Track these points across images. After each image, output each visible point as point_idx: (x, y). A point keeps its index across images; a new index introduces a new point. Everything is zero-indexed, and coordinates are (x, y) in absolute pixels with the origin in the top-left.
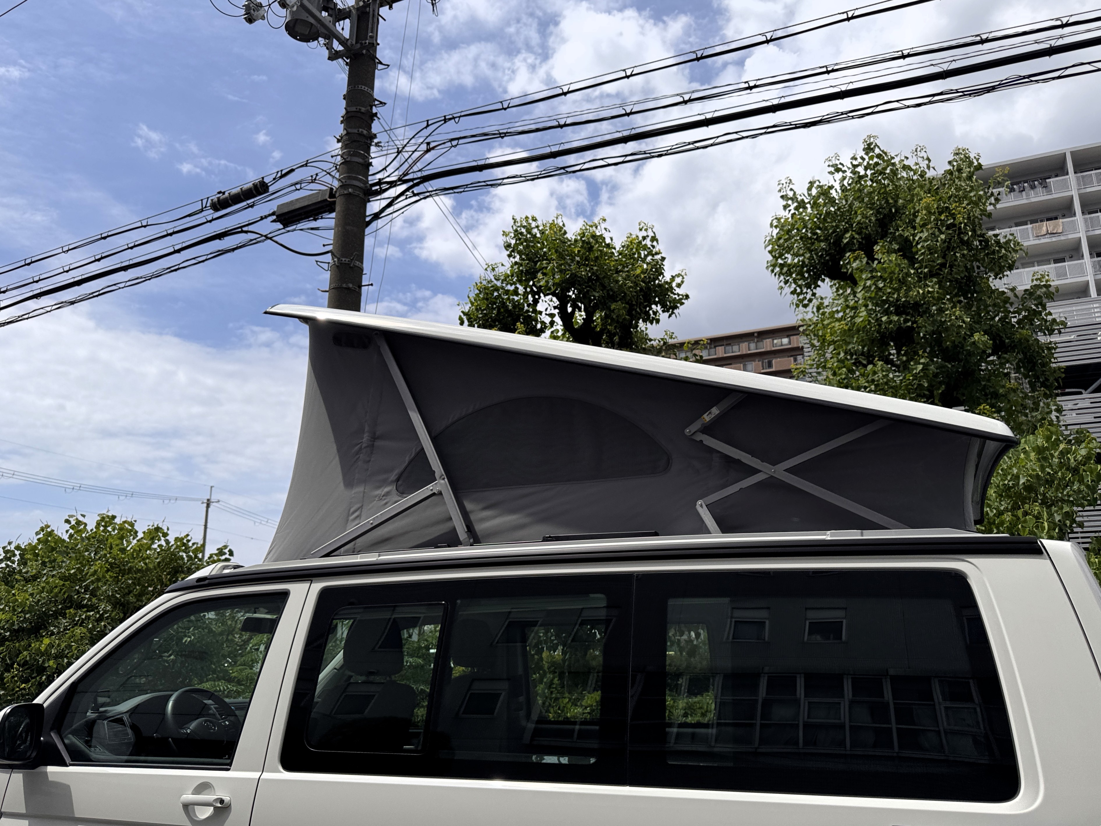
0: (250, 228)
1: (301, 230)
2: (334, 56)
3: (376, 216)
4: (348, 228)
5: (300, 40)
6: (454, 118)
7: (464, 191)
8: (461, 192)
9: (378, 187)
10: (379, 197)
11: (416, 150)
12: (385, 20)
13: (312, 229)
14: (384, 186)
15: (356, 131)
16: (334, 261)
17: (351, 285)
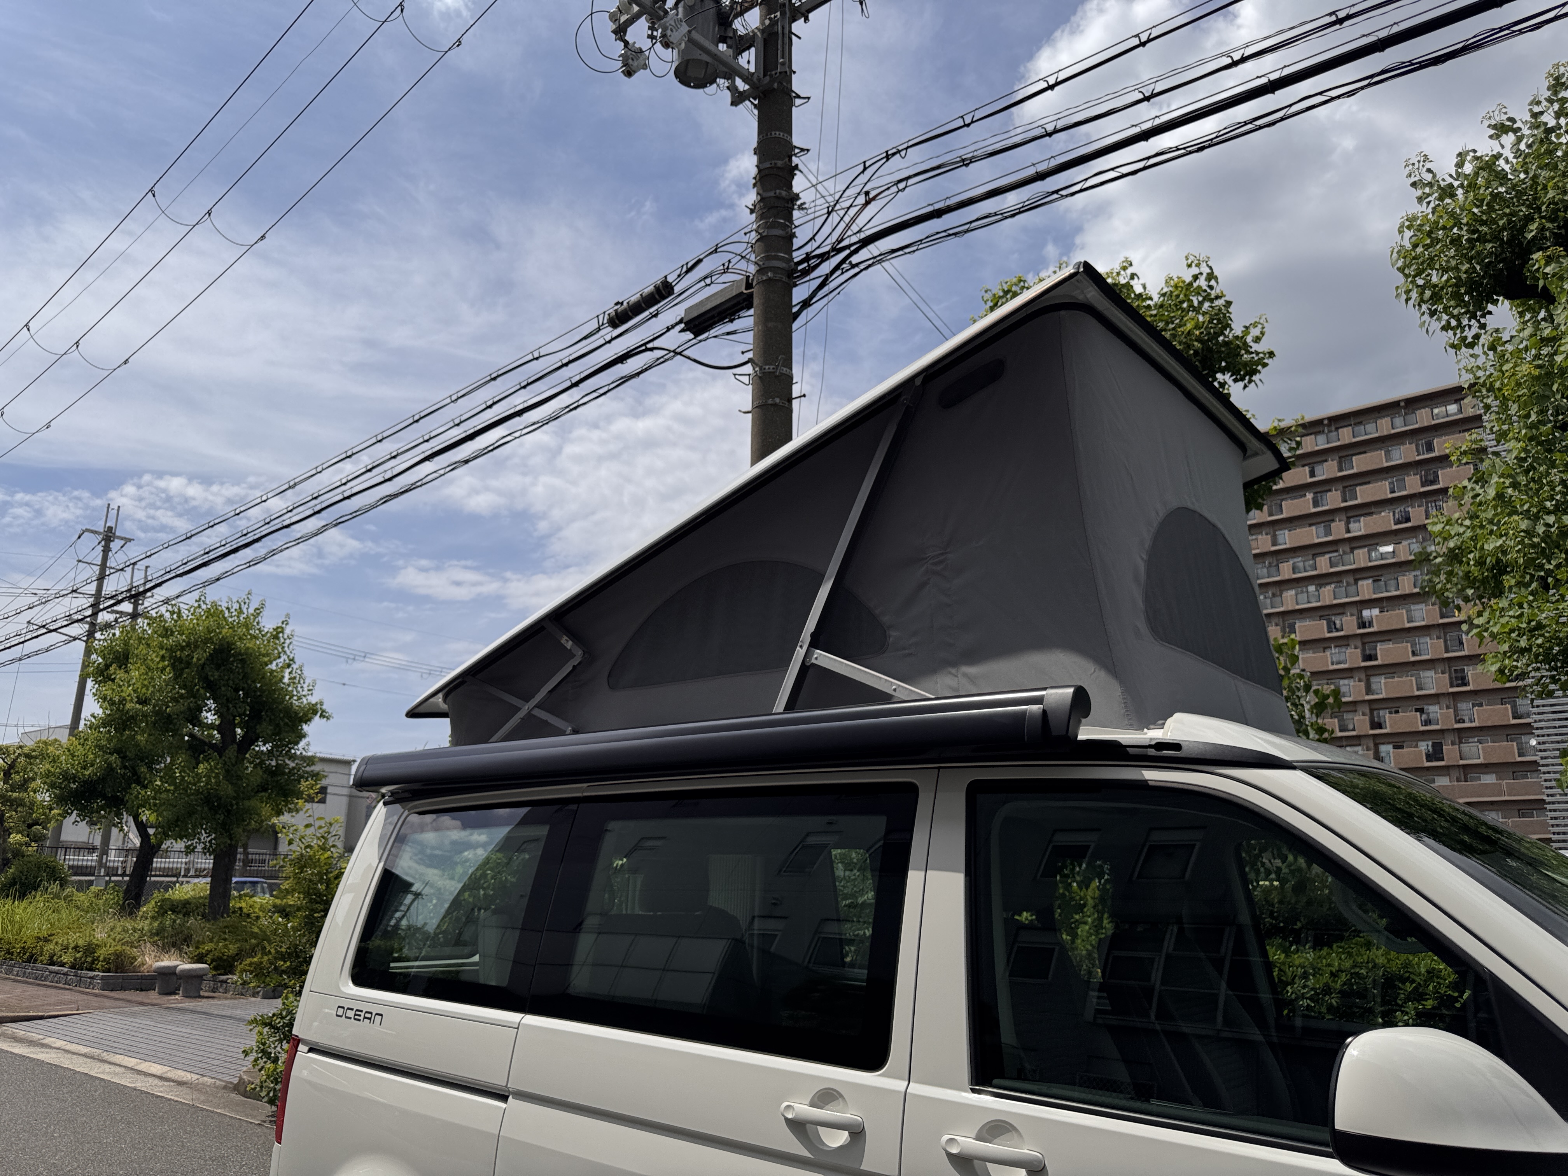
0: (656, 344)
1: (715, 337)
2: (738, 99)
3: (806, 304)
4: (770, 324)
5: (695, 87)
6: (899, 152)
7: (917, 250)
8: (914, 251)
9: (806, 265)
10: (807, 278)
11: (851, 206)
12: (799, 38)
13: (728, 333)
14: (813, 262)
15: (772, 194)
16: (756, 372)
17: (777, 400)
